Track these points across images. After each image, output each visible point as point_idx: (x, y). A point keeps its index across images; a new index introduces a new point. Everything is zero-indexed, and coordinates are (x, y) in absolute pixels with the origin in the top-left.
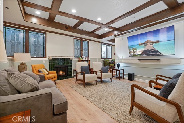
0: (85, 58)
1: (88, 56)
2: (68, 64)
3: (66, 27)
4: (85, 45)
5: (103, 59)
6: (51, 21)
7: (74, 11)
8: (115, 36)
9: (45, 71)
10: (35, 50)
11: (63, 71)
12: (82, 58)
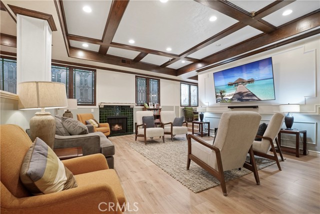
0: (154, 106)
1: (159, 102)
2: (126, 114)
3: (124, 61)
4: (153, 85)
5: (184, 107)
6: (102, 55)
7: (132, 42)
8: (198, 71)
9: (95, 123)
10: (82, 94)
11: (119, 124)
12: (149, 106)
